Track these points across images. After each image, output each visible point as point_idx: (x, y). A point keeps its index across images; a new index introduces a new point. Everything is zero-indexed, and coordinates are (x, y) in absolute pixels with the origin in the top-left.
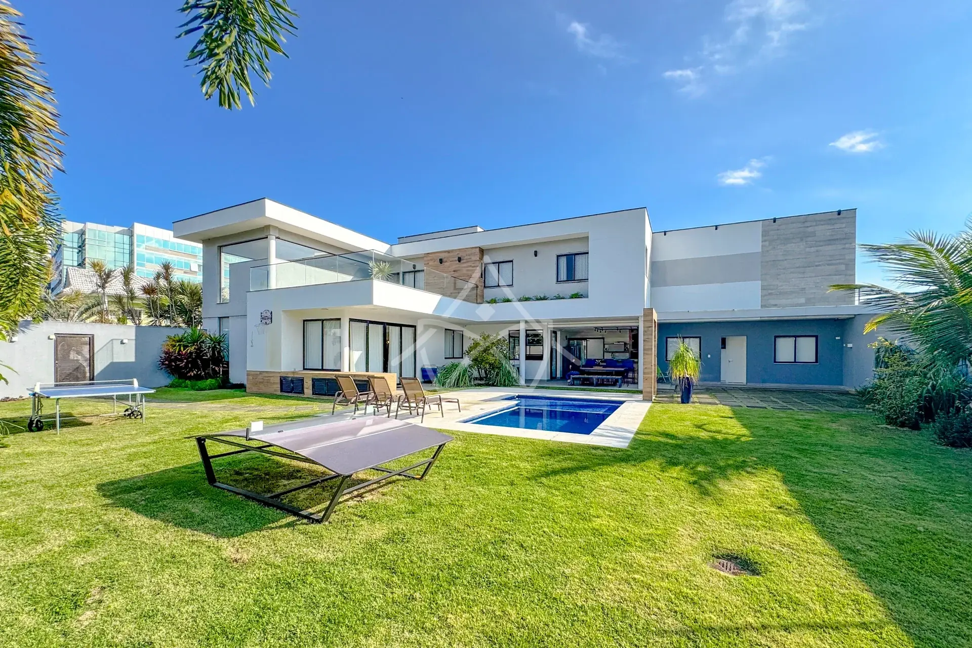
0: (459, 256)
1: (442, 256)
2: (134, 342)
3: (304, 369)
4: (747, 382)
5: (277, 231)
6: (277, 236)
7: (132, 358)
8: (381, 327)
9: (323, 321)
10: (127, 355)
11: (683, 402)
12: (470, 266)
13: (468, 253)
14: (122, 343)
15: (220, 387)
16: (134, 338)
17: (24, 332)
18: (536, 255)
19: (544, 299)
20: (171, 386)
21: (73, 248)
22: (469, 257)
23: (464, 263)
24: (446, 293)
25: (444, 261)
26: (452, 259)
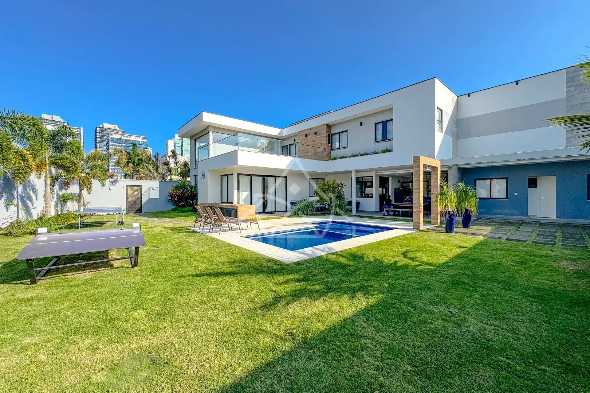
0: (315, 131)
1: (307, 132)
2: (158, 189)
3: (221, 202)
4: (557, 217)
5: (213, 128)
6: (213, 131)
7: (157, 197)
8: (261, 178)
9: (228, 175)
10: (155, 195)
11: (447, 232)
12: (322, 137)
13: (320, 128)
14: (153, 189)
15: (192, 211)
16: (158, 187)
17: (114, 185)
18: (361, 125)
19: (366, 154)
20: (173, 210)
21: (179, 146)
22: (321, 131)
23: (318, 135)
24: (309, 155)
25: (308, 135)
26: (311, 134)
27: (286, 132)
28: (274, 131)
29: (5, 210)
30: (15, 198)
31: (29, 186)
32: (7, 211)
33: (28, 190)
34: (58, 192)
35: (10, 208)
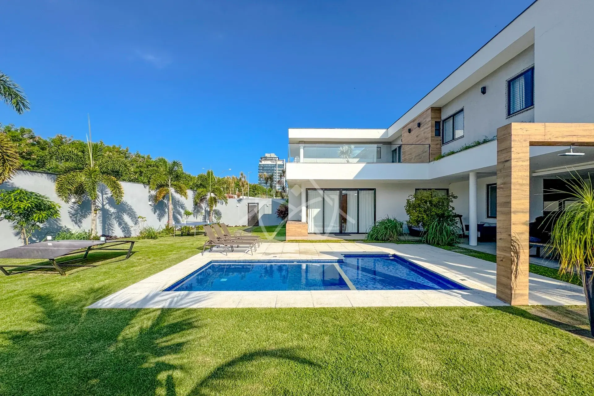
0: (419, 122)
1: (410, 126)
2: (271, 206)
6: (304, 146)
7: (270, 213)
8: (337, 192)
10: (269, 211)
12: (427, 128)
13: (424, 116)
14: (267, 206)
16: (271, 204)
17: (240, 203)
18: (484, 92)
22: (425, 120)
23: (422, 127)
24: (412, 158)
25: (411, 130)
26: (415, 127)
27: (392, 131)
28: (377, 134)
29: (158, 220)
30: (166, 213)
31: (179, 205)
32: (160, 221)
33: (178, 207)
34: (207, 208)
35: (162, 220)
